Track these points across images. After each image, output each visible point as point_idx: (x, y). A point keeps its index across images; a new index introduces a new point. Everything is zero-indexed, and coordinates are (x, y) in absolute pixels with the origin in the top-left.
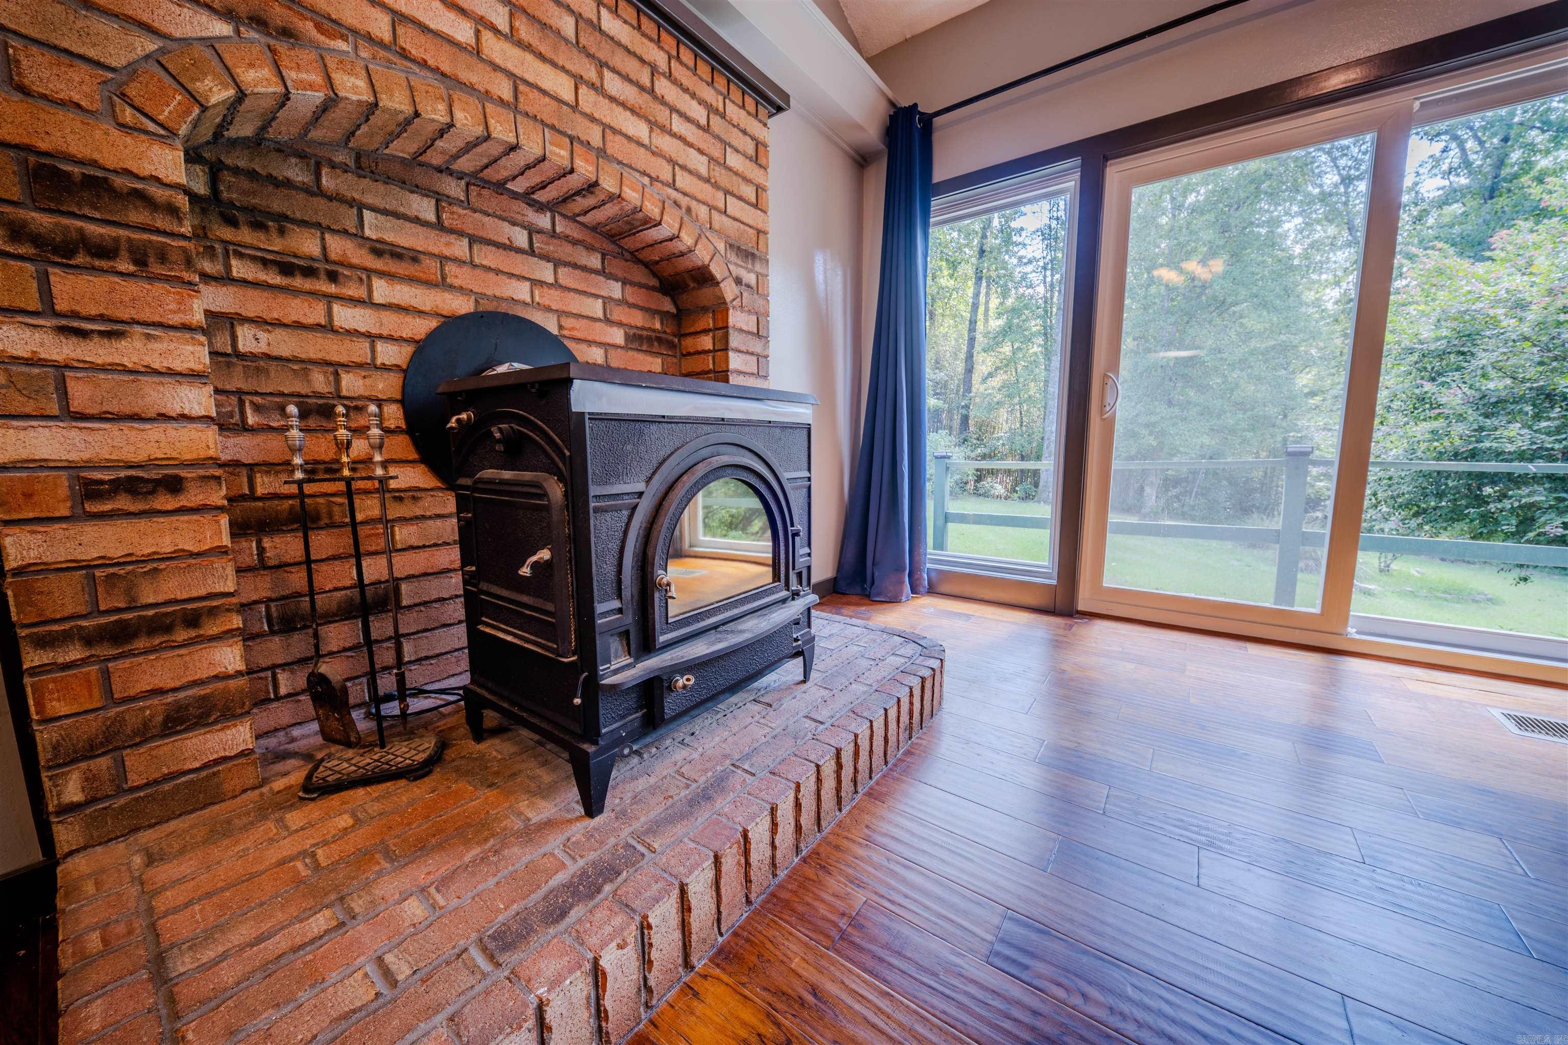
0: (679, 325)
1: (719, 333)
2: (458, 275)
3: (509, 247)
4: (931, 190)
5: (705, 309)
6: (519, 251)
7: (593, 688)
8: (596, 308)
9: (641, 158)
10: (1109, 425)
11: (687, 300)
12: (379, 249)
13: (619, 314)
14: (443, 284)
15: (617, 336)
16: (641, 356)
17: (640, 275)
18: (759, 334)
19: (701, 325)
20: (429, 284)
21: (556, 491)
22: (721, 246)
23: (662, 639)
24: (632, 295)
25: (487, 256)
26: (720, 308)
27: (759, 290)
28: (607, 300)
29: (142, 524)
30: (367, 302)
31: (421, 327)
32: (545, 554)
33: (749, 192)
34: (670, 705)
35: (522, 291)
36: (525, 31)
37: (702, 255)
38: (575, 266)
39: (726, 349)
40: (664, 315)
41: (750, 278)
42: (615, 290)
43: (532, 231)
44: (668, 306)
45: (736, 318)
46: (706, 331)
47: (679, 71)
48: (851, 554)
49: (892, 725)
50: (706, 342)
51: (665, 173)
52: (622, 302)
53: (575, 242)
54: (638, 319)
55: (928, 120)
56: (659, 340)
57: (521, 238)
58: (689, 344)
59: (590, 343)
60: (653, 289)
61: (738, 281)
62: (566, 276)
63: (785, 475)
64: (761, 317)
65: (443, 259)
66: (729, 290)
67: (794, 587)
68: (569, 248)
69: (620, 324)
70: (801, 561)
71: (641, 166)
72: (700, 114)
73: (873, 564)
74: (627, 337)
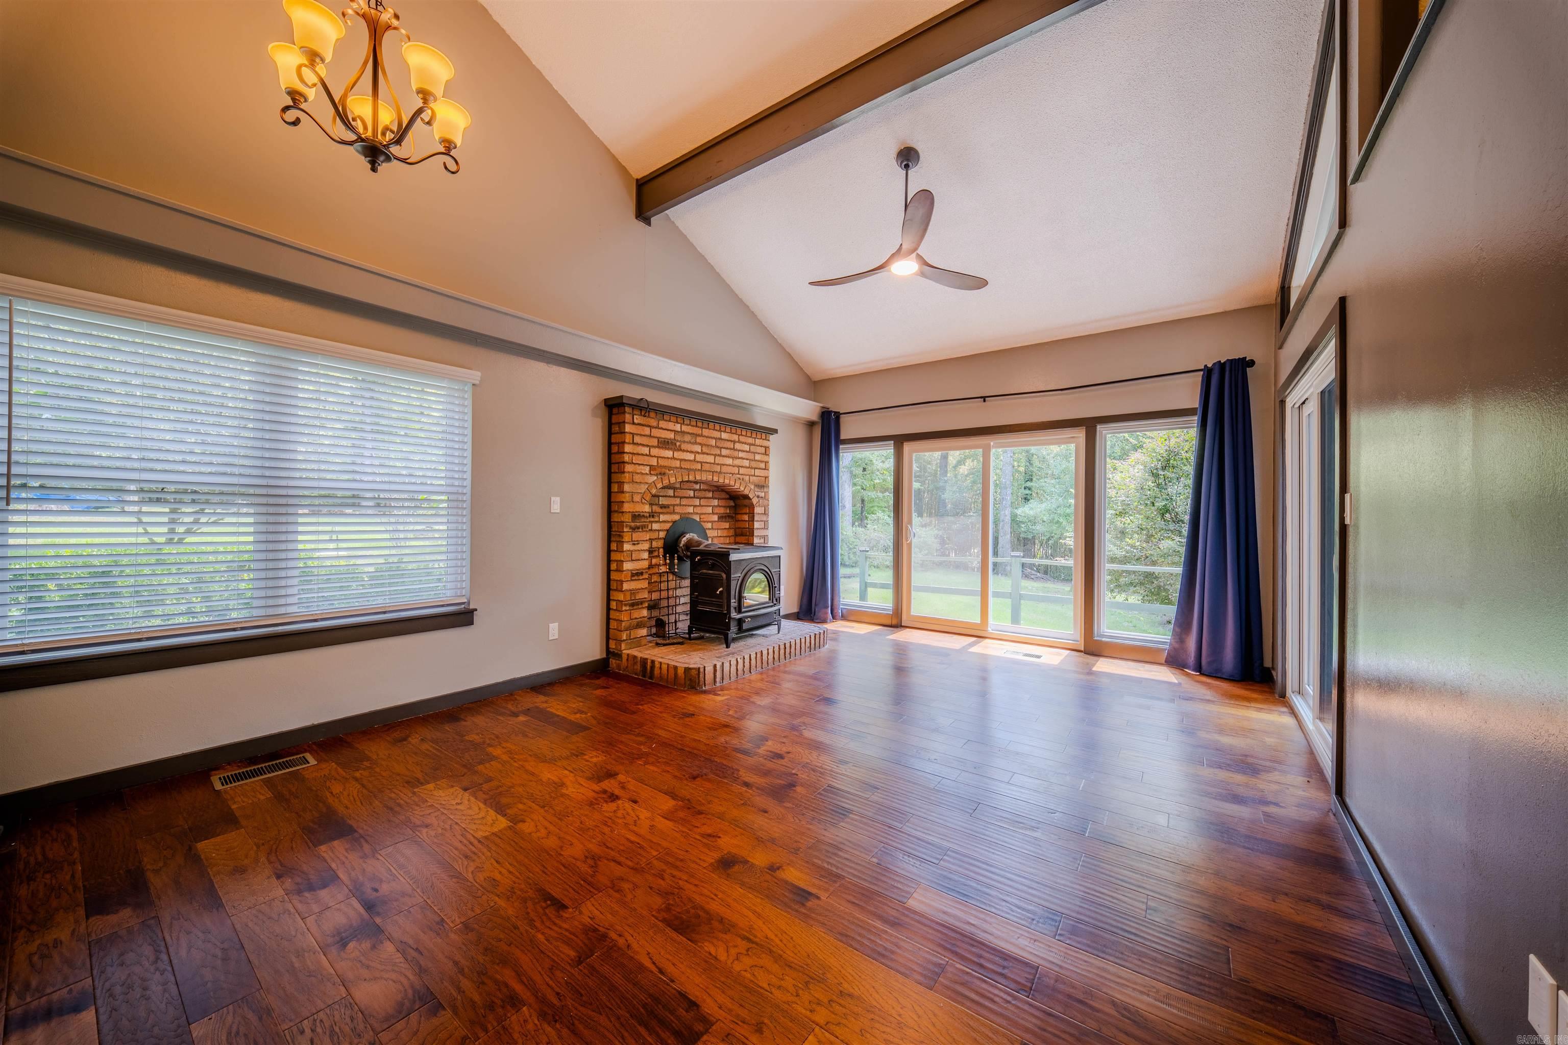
0: (735, 510)
1: (751, 515)
2: (677, 509)
3: (690, 497)
4: (839, 442)
5: (746, 506)
6: (691, 498)
7: (730, 618)
8: (710, 510)
9: (730, 470)
10: (910, 545)
11: (738, 502)
12: (663, 507)
13: (716, 510)
14: (674, 513)
15: (715, 518)
16: (722, 523)
17: (724, 495)
18: (766, 513)
19: (744, 511)
20: (671, 513)
21: (724, 576)
22: (752, 487)
23: (743, 610)
24: (722, 503)
25: (684, 502)
26: (752, 507)
27: (766, 498)
28: (713, 507)
29: (637, 582)
30: (658, 522)
31: (668, 526)
32: (721, 589)
33: (763, 465)
34: (745, 626)
35: (691, 510)
36: (705, 450)
37: (746, 492)
38: (705, 498)
39: (753, 521)
40: (730, 507)
41: (762, 495)
42: (716, 502)
43: (695, 490)
44: (732, 504)
45: (758, 510)
46: (746, 514)
47: (742, 439)
48: (805, 601)
49: (803, 645)
50: (746, 518)
51: (736, 470)
52: (718, 506)
53: (705, 490)
54: (722, 510)
55: (838, 415)
56: (729, 516)
57: (691, 493)
58: (739, 517)
59: (708, 522)
60: (727, 499)
61: (758, 497)
62: (703, 502)
63: (773, 571)
64: (766, 508)
65: (674, 505)
66: (755, 501)
67: (775, 602)
68: (704, 493)
69: (717, 514)
70: (777, 595)
71: (729, 472)
72: (747, 448)
73: (816, 605)
74: (719, 518)
